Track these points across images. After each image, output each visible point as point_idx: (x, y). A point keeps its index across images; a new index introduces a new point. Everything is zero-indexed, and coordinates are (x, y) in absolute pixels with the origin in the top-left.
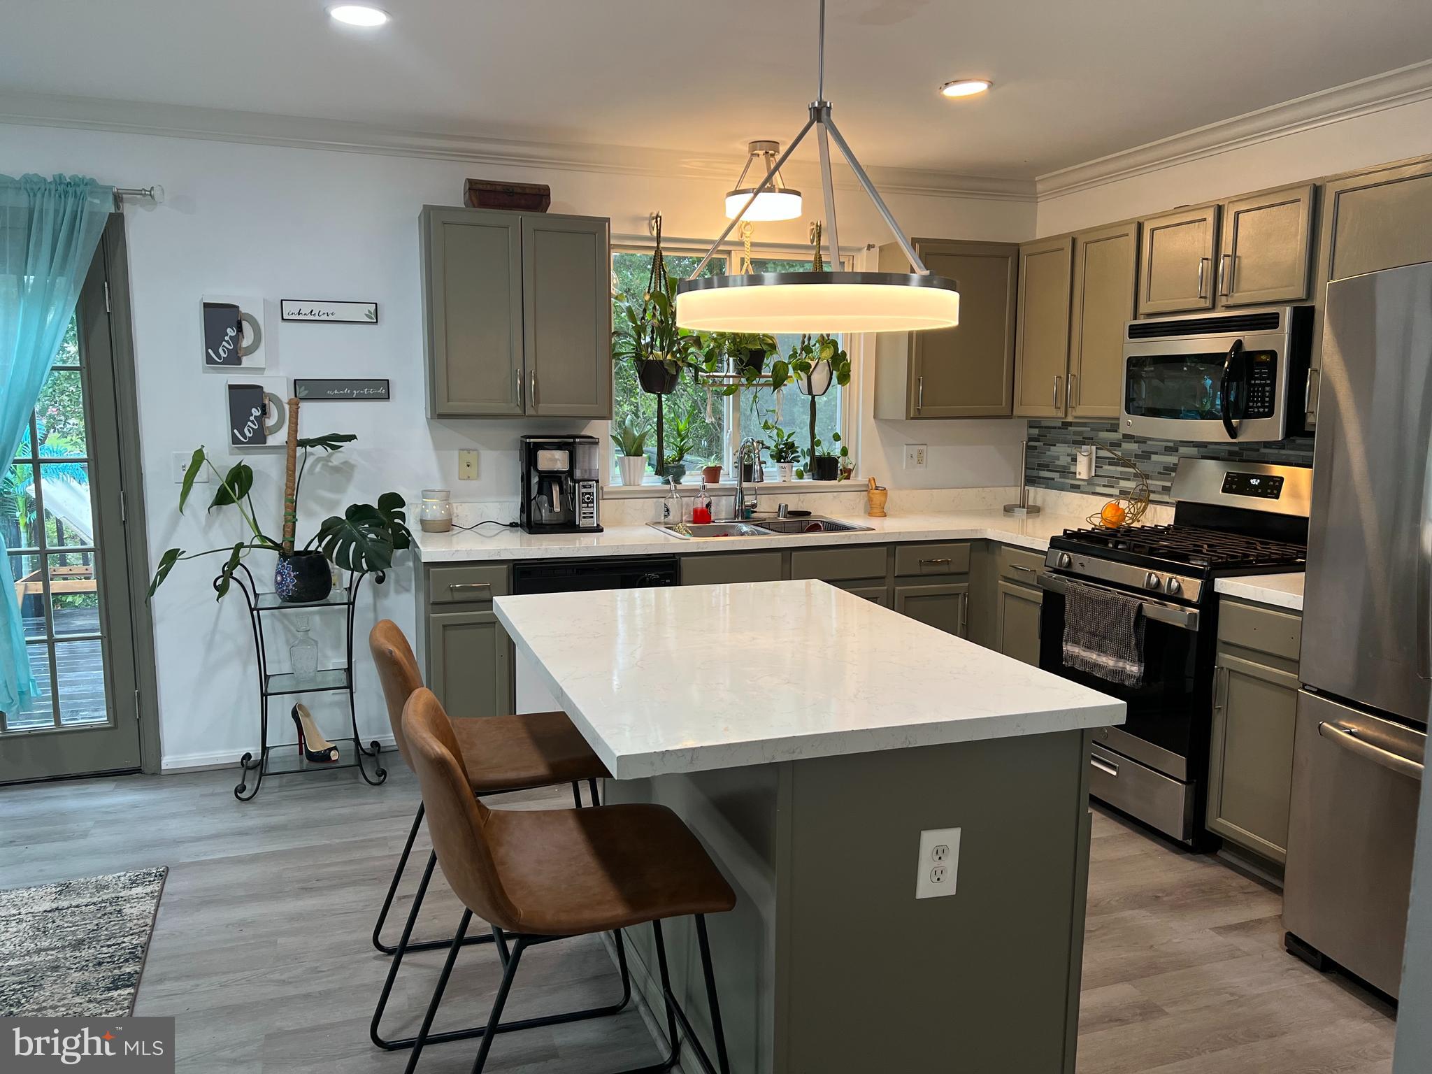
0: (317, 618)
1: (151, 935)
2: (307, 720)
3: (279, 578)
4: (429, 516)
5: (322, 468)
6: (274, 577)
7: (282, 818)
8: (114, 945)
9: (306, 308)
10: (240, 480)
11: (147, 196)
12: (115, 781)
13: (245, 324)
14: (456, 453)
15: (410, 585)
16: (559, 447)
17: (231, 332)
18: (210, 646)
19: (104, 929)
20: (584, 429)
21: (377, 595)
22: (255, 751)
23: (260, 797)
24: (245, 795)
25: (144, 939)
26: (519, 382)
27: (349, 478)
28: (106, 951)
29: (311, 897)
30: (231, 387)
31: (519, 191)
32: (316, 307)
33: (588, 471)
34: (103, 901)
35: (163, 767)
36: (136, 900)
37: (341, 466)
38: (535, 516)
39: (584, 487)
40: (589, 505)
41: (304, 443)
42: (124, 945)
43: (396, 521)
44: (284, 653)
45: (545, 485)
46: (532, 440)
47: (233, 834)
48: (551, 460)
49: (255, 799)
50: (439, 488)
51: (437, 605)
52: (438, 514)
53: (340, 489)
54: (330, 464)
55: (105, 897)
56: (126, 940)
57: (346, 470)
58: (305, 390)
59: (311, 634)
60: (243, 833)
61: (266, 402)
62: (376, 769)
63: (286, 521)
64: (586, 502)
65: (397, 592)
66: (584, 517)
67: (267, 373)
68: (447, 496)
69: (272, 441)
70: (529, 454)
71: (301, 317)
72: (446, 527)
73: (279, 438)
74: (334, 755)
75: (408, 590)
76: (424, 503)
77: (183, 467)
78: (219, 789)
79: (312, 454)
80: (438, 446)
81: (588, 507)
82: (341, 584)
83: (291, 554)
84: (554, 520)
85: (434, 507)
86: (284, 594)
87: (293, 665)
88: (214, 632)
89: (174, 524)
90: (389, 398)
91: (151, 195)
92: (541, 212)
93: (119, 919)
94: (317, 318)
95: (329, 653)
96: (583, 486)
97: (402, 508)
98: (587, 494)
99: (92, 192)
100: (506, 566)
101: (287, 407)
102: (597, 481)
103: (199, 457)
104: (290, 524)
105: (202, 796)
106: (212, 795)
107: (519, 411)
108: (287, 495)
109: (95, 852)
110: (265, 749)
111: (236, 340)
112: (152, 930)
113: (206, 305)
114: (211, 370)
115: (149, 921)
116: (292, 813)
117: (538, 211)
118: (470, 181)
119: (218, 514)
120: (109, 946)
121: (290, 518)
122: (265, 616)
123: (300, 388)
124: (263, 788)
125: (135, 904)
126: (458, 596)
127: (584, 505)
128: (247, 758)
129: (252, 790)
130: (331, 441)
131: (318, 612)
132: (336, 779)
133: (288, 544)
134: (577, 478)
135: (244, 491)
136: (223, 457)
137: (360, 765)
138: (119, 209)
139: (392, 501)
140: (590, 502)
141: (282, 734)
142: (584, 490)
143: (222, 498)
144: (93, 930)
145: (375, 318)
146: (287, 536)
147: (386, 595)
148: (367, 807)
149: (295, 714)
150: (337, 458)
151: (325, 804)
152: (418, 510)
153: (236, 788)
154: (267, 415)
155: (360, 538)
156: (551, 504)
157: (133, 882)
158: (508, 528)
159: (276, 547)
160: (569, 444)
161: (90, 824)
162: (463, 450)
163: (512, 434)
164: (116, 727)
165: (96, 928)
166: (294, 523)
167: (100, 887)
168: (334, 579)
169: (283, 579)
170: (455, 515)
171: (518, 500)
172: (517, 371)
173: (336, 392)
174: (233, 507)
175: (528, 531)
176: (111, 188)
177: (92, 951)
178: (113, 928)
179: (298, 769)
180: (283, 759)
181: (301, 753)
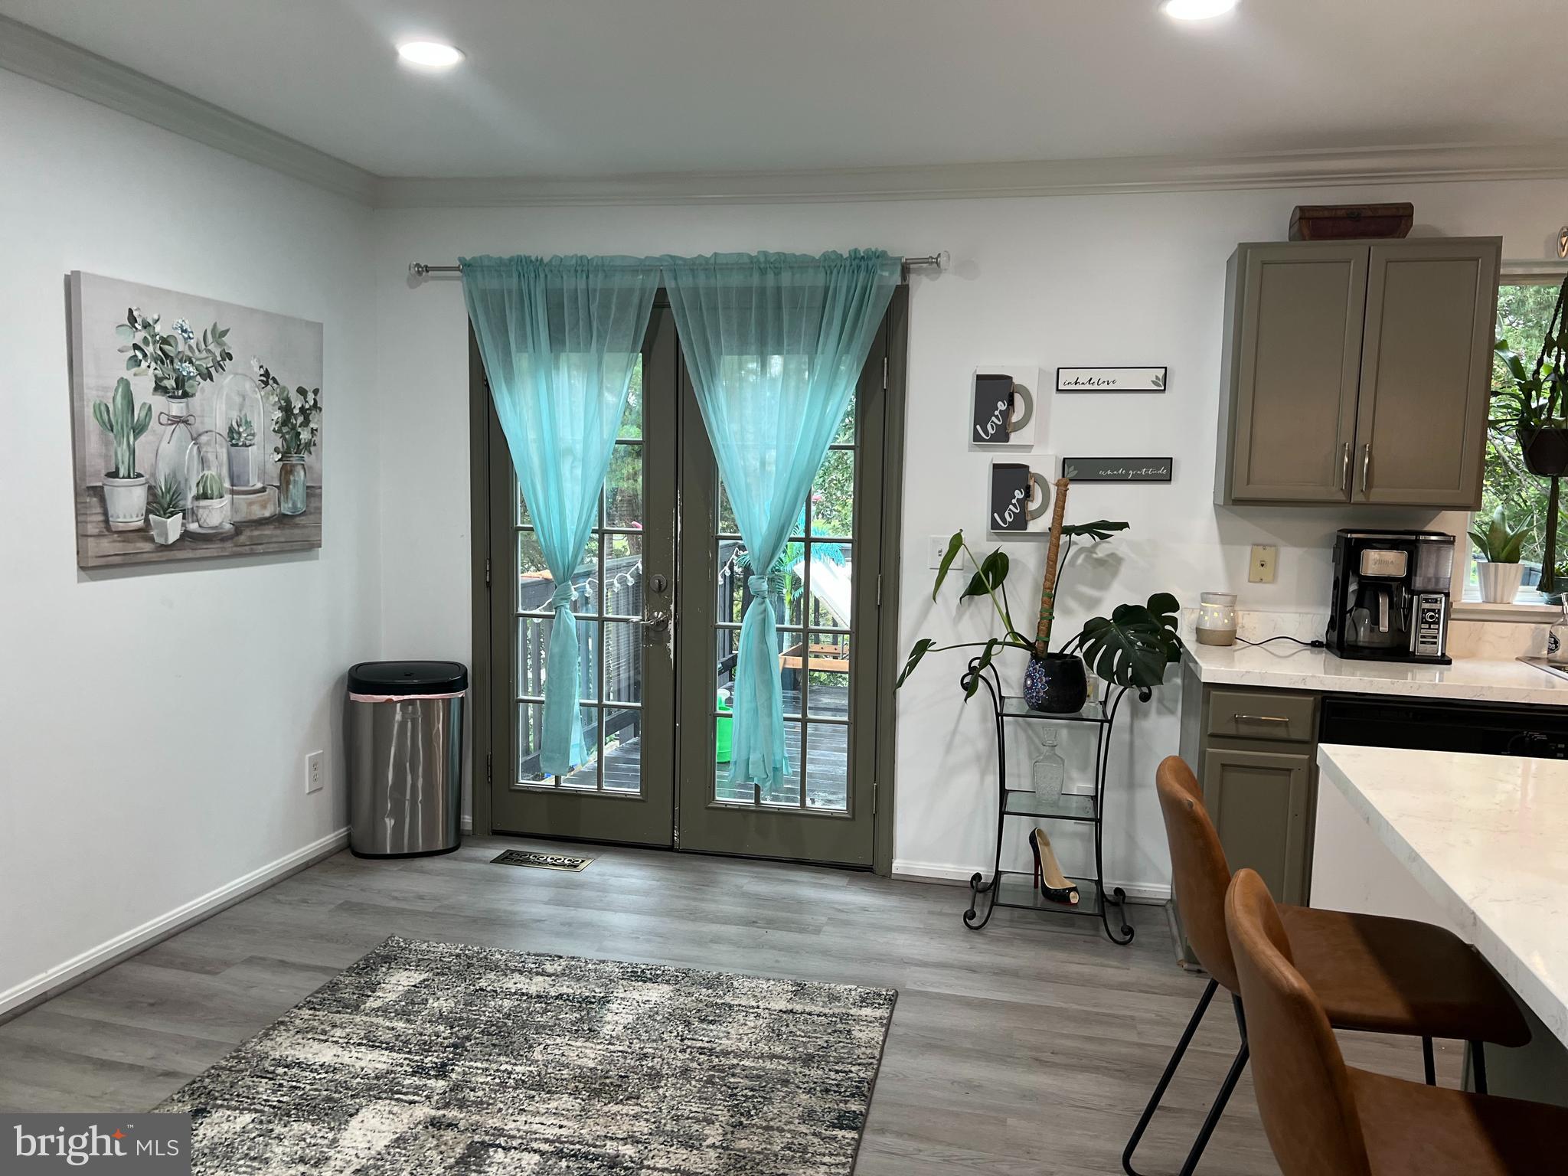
0: (1064, 733)
1: (878, 1069)
2: (1046, 849)
3: (1029, 682)
4: (1207, 625)
5: (1085, 560)
6: (1023, 680)
7: (1013, 961)
8: (841, 1071)
9: (1085, 377)
10: (996, 568)
11: (933, 264)
12: (848, 875)
13: (1017, 397)
14: (1248, 549)
15: (1176, 709)
16: (1393, 545)
17: (1002, 406)
18: (949, 749)
19: (833, 1048)
20: (1431, 520)
21: (1135, 713)
22: (987, 873)
23: (990, 930)
24: (974, 923)
25: (870, 1074)
26: (1346, 460)
27: (1115, 574)
28: (834, 1077)
29: (1045, 1073)
30: (996, 467)
31: (1370, 213)
32: (1095, 375)
33: (1433, 580)
34: (833, 1015)
35: (894, 871)
36: (865, 1023)
37: (1106, 559)
38: (1349, 635)
39: (1427, 601)
40: (1432, 626)
41: (1069, 530)
42: (851, 1075)
43: (1168, 627)
44: (1026, 767)
45: (1368, 595)
46: (1354, 536)
47: (960, 968)
48: (1379, 562)
49: (983, 931)
50: (1222, 589)
51: (1217, 738)
52: (1220, 623)
53: (1103, 585)
54: (1095, 556)
55: (837, 1011)
56: (853, 1069)
57: (1111, 565)
58: (1075, 470)
59: (1058, 750)
60: (972, 969)
61: (1031, 483)
62: (1122, 924)
63: (1042, 618)
64: (1427, 622)
65: (1159, 713)
66: (1422, 642)
67: (1034, 451)
68: (1232, 602)
69: (1033, 527)
70: (1348, 554)
71: (1078, 387)
72: (1228, 639)
73: (1041, 524)
74: (1074, 898)
75: (1172, 712)
76: (1202, 609)
77: (940, 551)
78: (947, 908)
79: (1075, 543)
80: (1226, 539)
81: (1430, 628)
82: (1096, 696)
83: (1044, 655)
84: (1377, 641)
85: (1216, 614)
86: (1034, 701)
87: (1033, 783)
88: (954, 732)
89: (925, 613)
90: (1170, 480)
91: (937, 262)
92: (1398, 237)
93: (849, 1041)
94: (1096, 387)
95: (1075, 774)
96: (1424, 599)
97: (1174, 612)
98: (1429, 610)
99: (883, 265)
100: (1312, 699)
101: (1053, 490)
102: (1447, 595)
103: (956, 542)
104: (1045, 621)
105: (931, 913)
106: (941, 914)
107: (1342, 497)
108: (1045, 588)
109: (825, 953)
110: (998, 873)
111: (1006, 415)
112: (879, 1064)
113: (979, 377)
114: (978, 449)
115: (877, 1054)
116: (1023, 957)
117: (1393, 237)
118: (1302, 209)
119: (969, 605)
120: (837, 1072)
121: (1046, 614)
122: (1009, 723)
123: (1069, 467)
124: (993, 919)
125: (864, 1028)
126: (1244, 730)
127: (1423, 626)
128: (977, 879)
129: (981, 918)
130: (1100, 529)
131: (1067, 726)
132: (1072, 925)
133: (1042, 645)
134: (1416, 589)
135: (999, 581)
136: (981, 544)
137: (1103, 916)
138: (905, 280)
139: (1165, 603)
140: (1434, 623)
141: (1016, 859)
142: (1426, 606)
143: (976, 588)
144: (823, 1047)
145: (1162, 386)
146: (1041, 635)
147: (1146, 715)
148: (1110, 971)
149: (1033, 840)
150: (1104, 549)
151: (1061, 955)
152: (1194, 616)
153: (966, 913)
154: (1031, 498)
155: (1127, 645)
156: (1375, 621)
157: (864, 1001)
158: (1309, 647)
159: (1029, 646)
160: (1411, 544)
161: (824, 919)
162: (1258, 545)
163: (1326, 527)
164: (853, 818)
165: (825, 1045)
166: (1050, 621)
167: (833, 998)
168: (1089, 689)
169: (1033, 684)
170: (1240, 625)
171: (1326, 613)
172: (1345, 445)
173: (1109, 472)
174: (986, 598)
175: (1339, 654)
176: (900, 259)
177: (820, 1072)
178: (842, 1051)
179: (1031, 905)
180: (1015, 888)
181: (1036, 886)
